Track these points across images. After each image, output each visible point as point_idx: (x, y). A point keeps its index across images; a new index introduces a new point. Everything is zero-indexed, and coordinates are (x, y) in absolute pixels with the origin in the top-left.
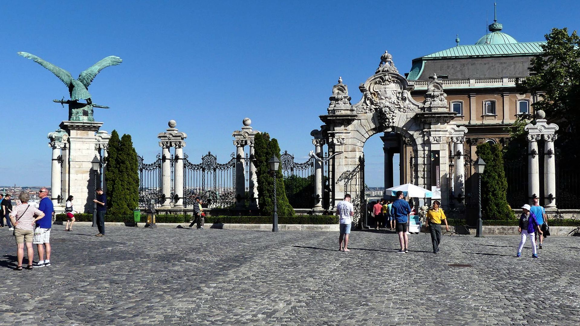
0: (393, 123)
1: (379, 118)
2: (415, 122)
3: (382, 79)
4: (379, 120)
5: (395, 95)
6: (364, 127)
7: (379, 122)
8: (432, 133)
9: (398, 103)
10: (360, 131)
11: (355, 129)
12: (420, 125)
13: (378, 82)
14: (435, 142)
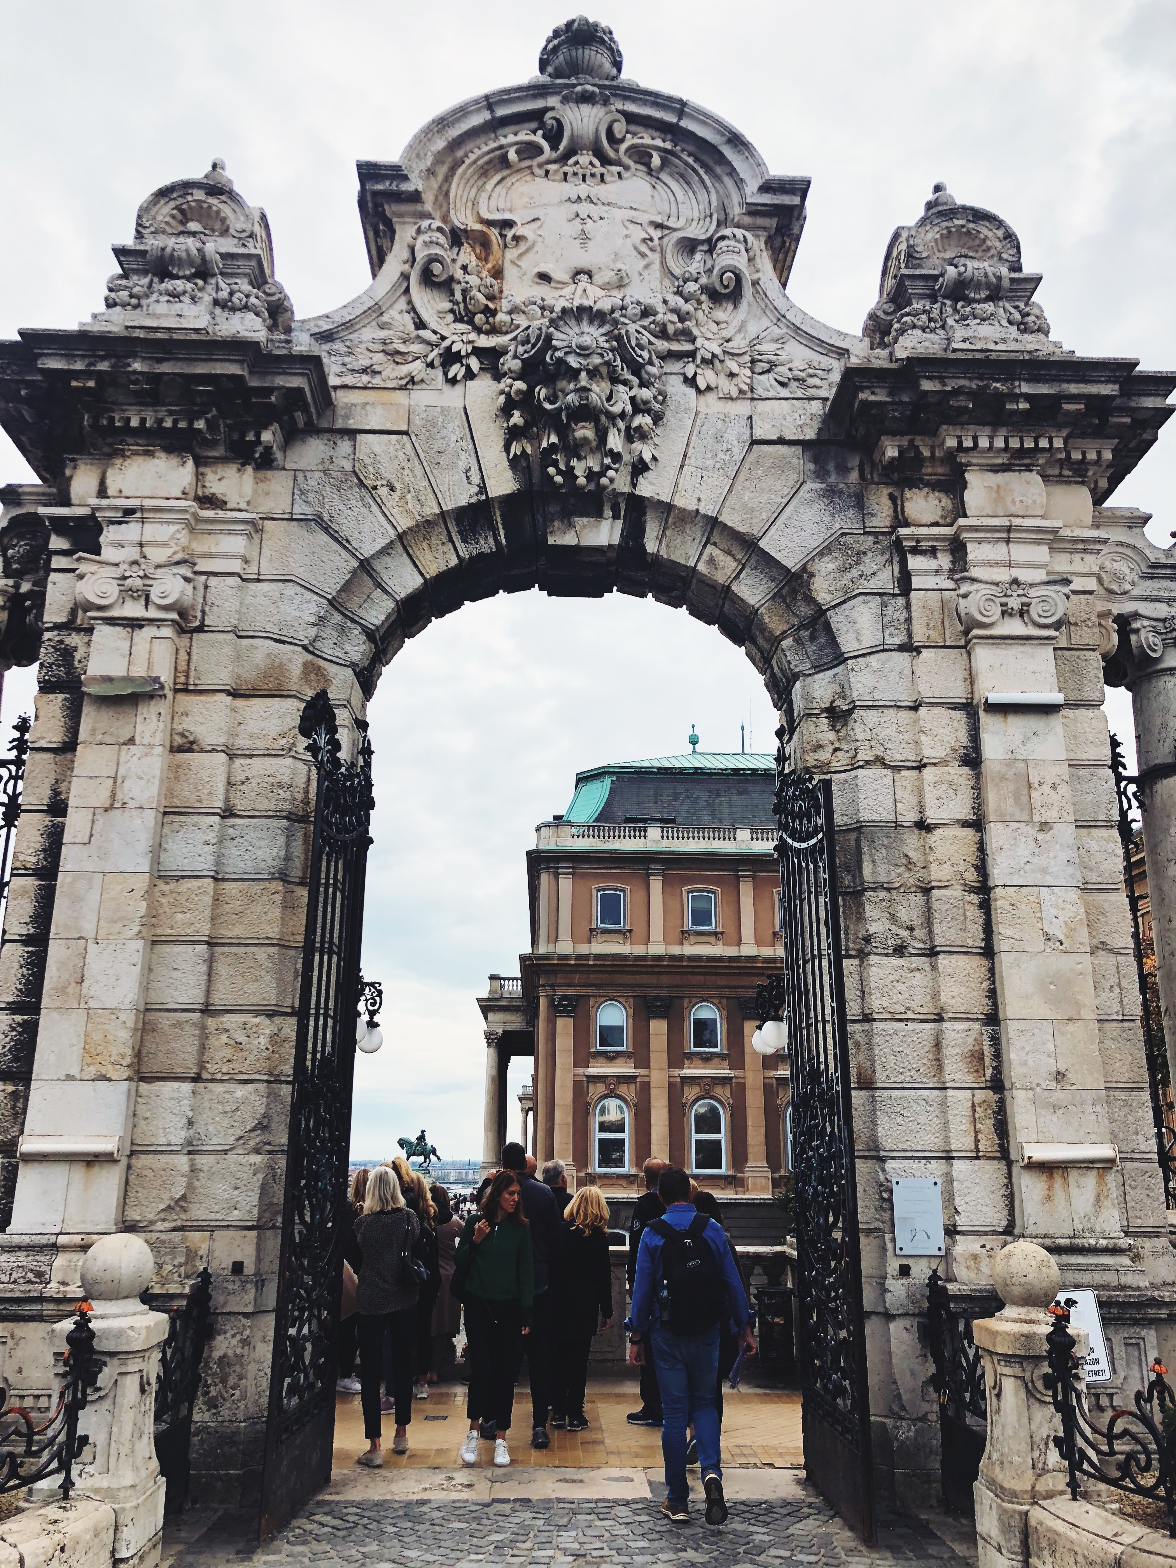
0: (640, 468)
1: (517, 418)
2: (820, 474)
3: (554, 136)
4: (513, 434)
5: (655, 257)
6: (383, 491)
7: (514, 463)
8: (974, 552)
9: (683, 317)
10: (346, 526)
11: (301, 509)
12: (860, 504)
13: (512, 156)
14: (1015, 627)
